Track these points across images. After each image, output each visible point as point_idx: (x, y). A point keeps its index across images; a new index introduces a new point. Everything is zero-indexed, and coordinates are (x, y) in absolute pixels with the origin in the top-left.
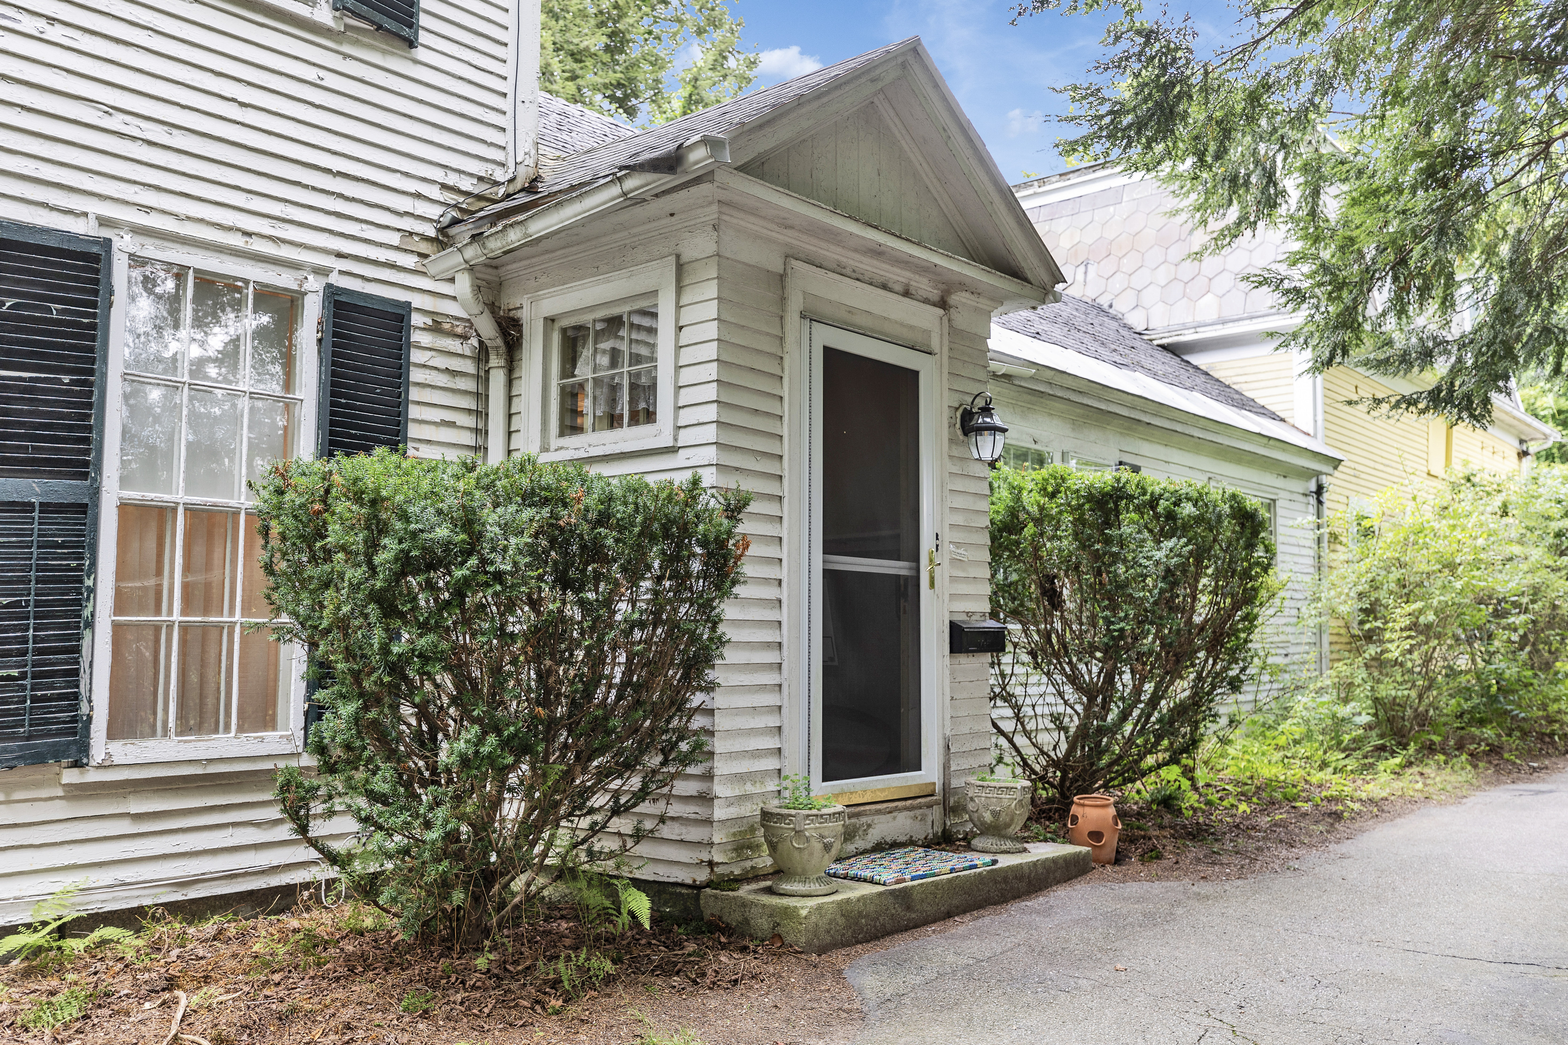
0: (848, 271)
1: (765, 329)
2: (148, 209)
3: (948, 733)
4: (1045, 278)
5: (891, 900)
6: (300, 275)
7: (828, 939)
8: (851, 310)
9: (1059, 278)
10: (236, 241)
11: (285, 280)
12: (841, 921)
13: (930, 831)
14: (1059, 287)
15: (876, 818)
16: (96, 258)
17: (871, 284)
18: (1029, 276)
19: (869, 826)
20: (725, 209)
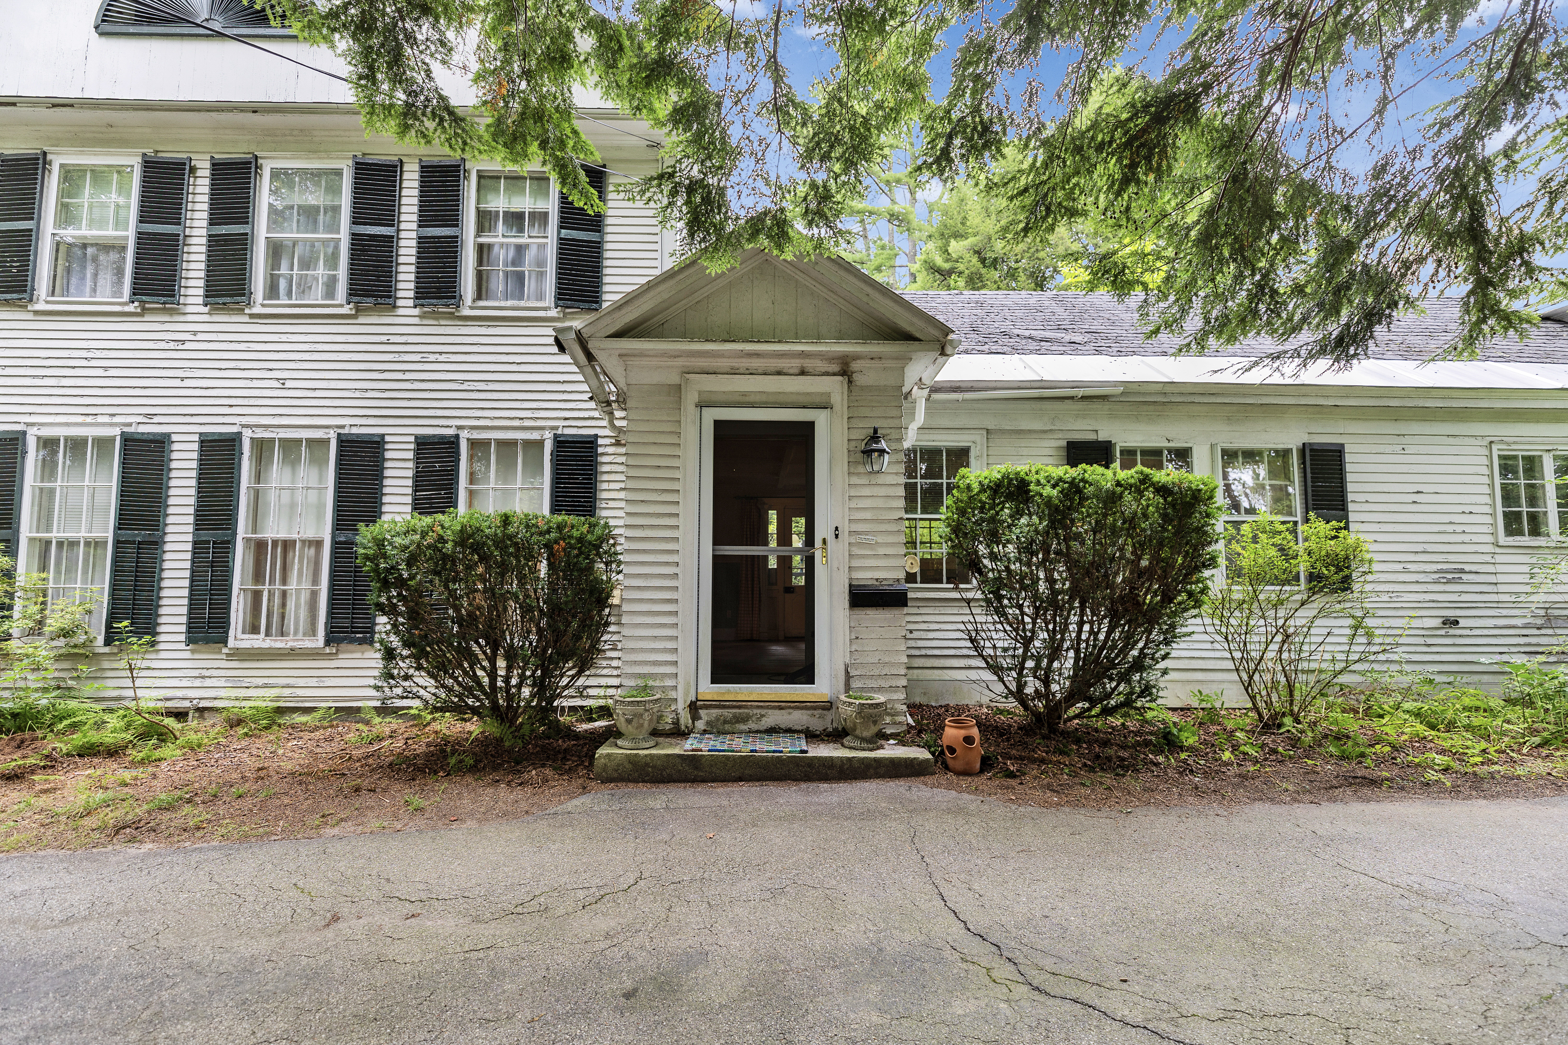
0: (741, 371)
1: (665, 418)
2: (479, 418)
3: (848, 661)
4: (937, 333)
5: (678, 760)
6: (541, 432)
7: (616, 775)
8: (744, 394)
9: (948, 331)
10: (516, 423)
11: (535, 436)
12: (629, 766)
13: (829, 726)
14: (951, 336)
15: (770, 712)
16: (453, 443)
17: (765, 374)
18: (918, 335)
19: (763, 716)
20: (625, 358)
